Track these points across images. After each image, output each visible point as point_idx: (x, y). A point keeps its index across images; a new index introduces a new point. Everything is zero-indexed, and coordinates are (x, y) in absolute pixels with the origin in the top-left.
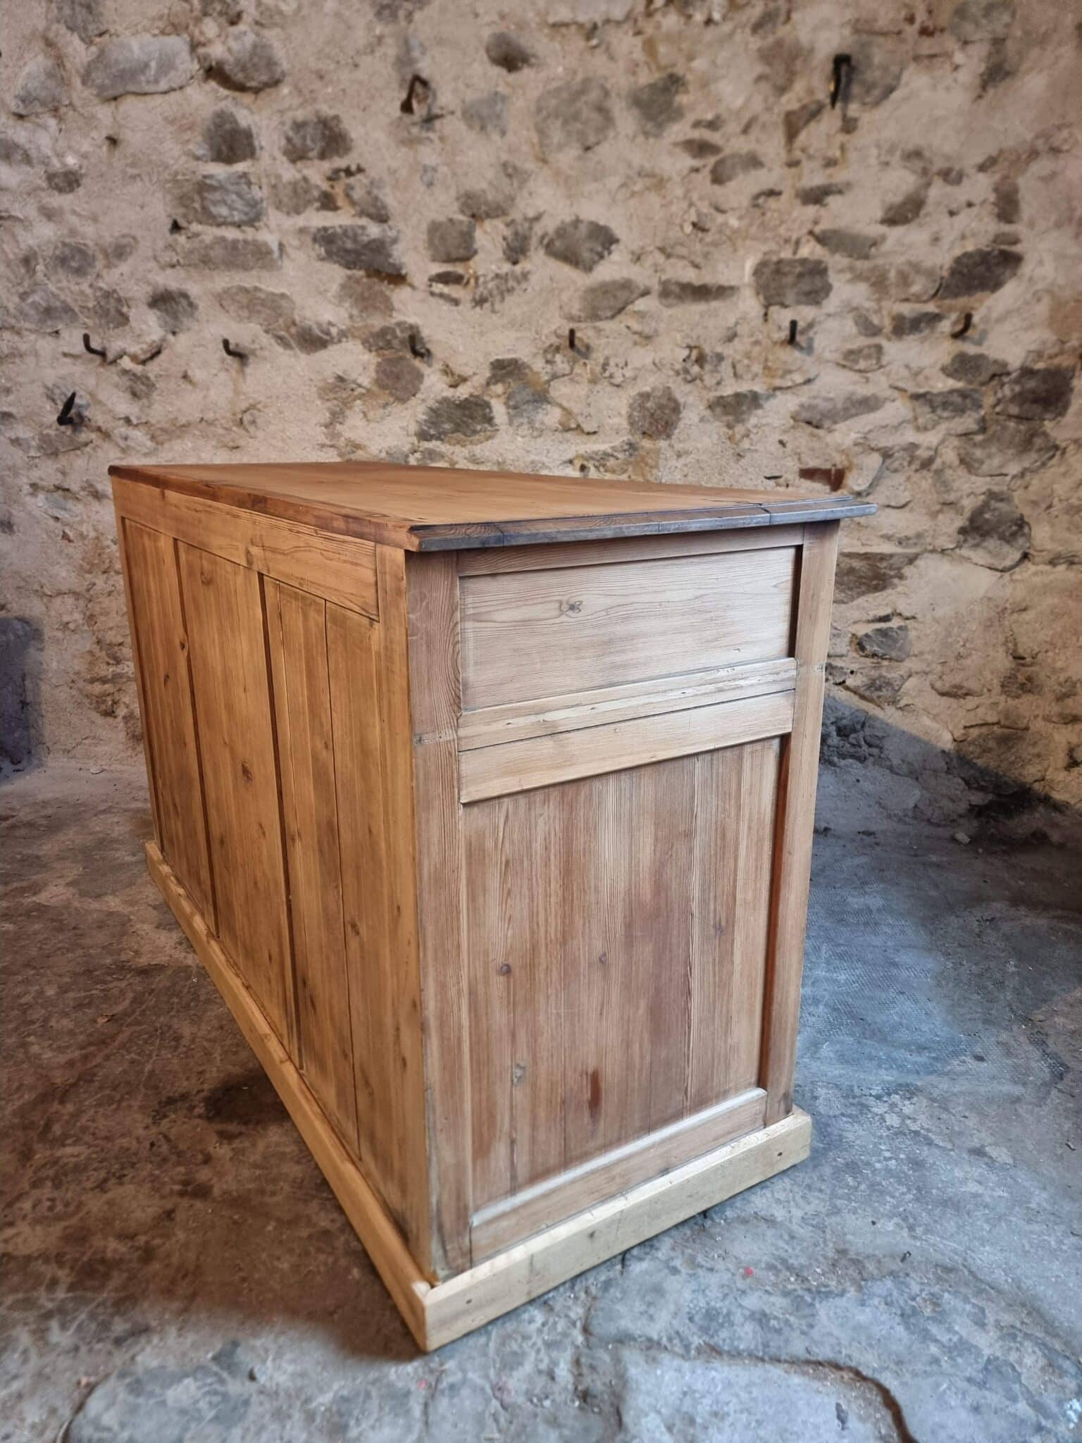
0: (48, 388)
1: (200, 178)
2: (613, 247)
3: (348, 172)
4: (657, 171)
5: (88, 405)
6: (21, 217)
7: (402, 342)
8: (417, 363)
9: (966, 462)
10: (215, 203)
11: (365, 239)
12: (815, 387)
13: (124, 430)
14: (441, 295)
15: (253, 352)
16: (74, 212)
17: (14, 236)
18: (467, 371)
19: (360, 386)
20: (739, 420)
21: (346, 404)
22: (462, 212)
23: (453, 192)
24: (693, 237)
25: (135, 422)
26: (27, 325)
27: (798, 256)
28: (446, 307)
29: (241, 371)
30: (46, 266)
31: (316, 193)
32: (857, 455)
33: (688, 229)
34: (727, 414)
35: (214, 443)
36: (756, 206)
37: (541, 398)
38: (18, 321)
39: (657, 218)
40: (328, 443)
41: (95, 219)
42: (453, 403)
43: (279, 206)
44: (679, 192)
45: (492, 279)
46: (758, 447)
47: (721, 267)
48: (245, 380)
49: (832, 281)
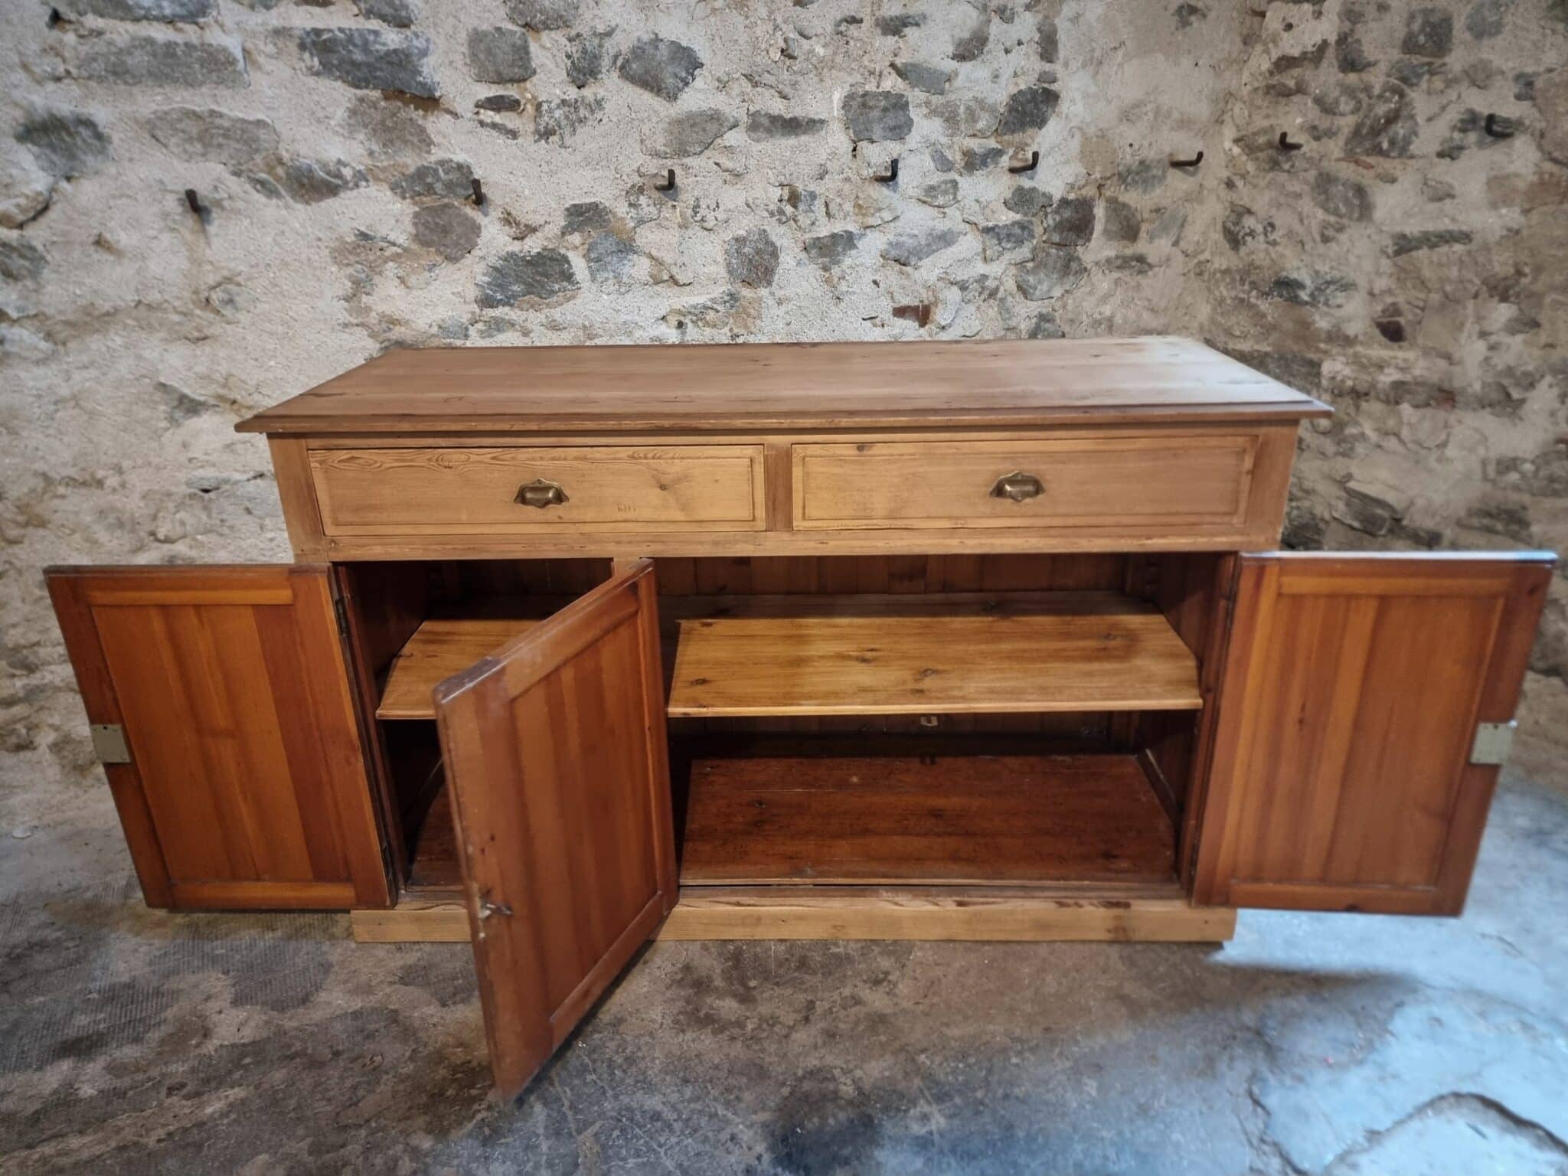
2: (697, 72)
7: (450, 186)
8: (469, 211)
9: (1023, 290)
11: (380, 48)
12: (900, 224)
14: (494, 126)
15: (219, 203)
18: (535, 220)
19: (394, 244)
20: (835, 262)
21: (374, 269)
22: (512, 20)
24: (780, 64)
25: (14, 315)
27: (881, 90)
28: (500, 140)
29: (202, 231)
32: (940, 290)
33: (776, 55)
34: (822, 255)
35: (163, 334)
36: (839, 33)
37: (627, 247)
39: (741, 42)
40: (354, 321)
42: (522, 259)
44: (763, 12)
45: (558, 107)
46: (855, 288)
47: (808, 98)
48: (209, 244)
49: (912, 115)
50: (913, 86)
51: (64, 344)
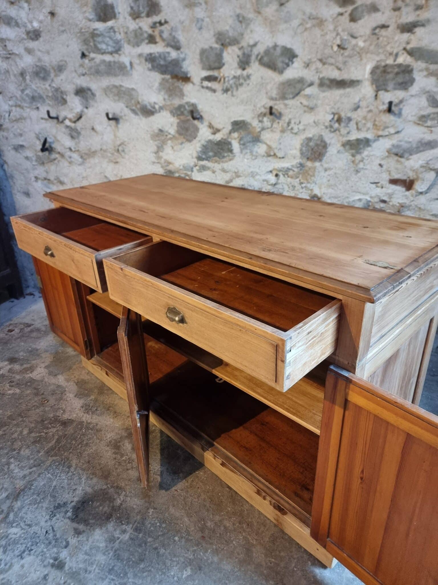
0: (36, 134)
1: (92, 30)
2: (295, 60)
3: (161, 24)
4: (320, 16)
5: (53, 142)
6: (17, 53)
7: (188, 112)
8: (196, 122)
10: (99, 43)
11: (170, 59)
12: (401, 135)
13: (68, 153)
14: (207, 88)
15: (121, 117)
16: (39, 50)
17: (16, 62)
18: (220, 126)
19: (170, 134)
20: (358, 153)
21: (164, 142)
22: (217, 43)
23: (212, 33)
24: (338, 53)
25: (73, 149)
26: (26, 105)
27: (396, 63)
28: (209, 94)
29: (117, 126)
30: (30, 76)
31: (146, 35)
32: (422, 172)
33: (336, 48)
34: (351, 149)
35: (107, 160)
36: (374, 34)
37: (257, 139)
38: (22, 103)
39: (318, 42)
40: (156, 161)
41: (48, 53)
42: (214, 142)
43: (129, 42)
44: (331, 27)
45: (232, 79)
46: (368, 167)
47: (353, 69)
48: (118, 131)
49: (414, 76)
50: (417, 60)
51: (85, 159)
